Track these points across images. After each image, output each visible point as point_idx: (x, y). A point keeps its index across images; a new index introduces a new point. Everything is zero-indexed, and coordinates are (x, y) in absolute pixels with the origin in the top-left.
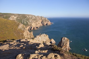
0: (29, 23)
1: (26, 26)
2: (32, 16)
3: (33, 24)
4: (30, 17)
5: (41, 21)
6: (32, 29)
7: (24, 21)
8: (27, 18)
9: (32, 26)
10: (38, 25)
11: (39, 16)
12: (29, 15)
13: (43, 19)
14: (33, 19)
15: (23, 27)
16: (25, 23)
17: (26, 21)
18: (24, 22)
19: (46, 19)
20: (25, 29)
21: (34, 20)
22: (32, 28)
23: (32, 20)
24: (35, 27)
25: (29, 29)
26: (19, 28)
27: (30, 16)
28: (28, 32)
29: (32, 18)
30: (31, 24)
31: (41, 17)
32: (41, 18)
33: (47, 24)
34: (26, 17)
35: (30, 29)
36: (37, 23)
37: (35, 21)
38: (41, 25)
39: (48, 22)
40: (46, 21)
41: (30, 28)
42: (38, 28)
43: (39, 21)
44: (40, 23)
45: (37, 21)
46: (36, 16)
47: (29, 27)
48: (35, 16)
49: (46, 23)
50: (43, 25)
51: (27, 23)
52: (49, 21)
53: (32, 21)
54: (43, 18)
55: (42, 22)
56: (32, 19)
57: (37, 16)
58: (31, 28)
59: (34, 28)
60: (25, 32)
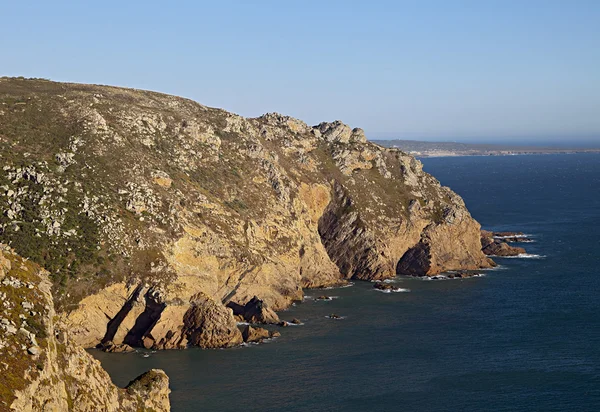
0: (113, 229)
1: (58, 282)
2: (179, 113)
3: (179, 254)
4: (146, 124)
5: (316, 200)
6: (158, 331)
7: (35, 187)
8: (90, 139)
10: (267, 269)
12: (115, 102)
13: (348, 162)
16: (54, 226)
17: (73, 201)
18: (30, 210)
20: (41, 334)
21: (199, 176)
22: (170, 320)
23: (165, 180)
24: (214, 293)
25: (113, 324)
27: (134, 120)
28: (98, 382)
29: (163, 147)
30: (154, 256)
31: (326, 129)
32: (328, 144)
34: (76, 127)
35: (136, 337)
37: (216, 209)
38: (324, 267)
39: (439, 216)
40: (400, 201)
41: (129, 323)
42: (268, 313)
43: (281, 206)
44: (305, 231)
45: (249, 207)
46: (232, 125)
47: (119, 291)
49: (412, 243)
50: (354, 263)
51: (89, 227)
52: (461, 214)
53: (166, 208)
54: (352, 145)
55: (329, 228)
56: (173, 171)
57: (263, 120)
58: (154, 310)
59: (193, 323)
60: (42, 376)
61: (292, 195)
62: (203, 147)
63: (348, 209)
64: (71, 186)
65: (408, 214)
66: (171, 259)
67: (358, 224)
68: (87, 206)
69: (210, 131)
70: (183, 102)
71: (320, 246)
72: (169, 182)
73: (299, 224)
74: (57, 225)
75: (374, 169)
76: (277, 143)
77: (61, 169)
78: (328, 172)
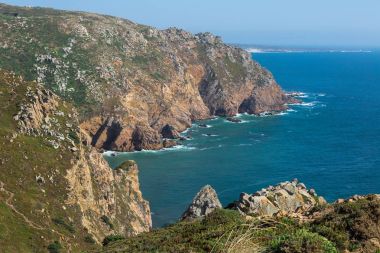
0: (93, 88)
2: (123, 28)
3: (128, 101)
5: (197, 74)
6: (118, 141)
8: (80, 40)
9: (123, 113)
11: (178, 32)
13: (213, 54)
14: (128, 52)
19: (240, 59)
22: (126, 134)
23: (119, 61)
25: (96, 138)
27: (101, 28)
29: (118, 45)
31: (202, 36)
33: (247, 106)
35: (108, 145)
36: (167, 91)
37: (146, 77)
39: (260, 83)
40: (240, 74)
41: (104, 138)
43: (180, 77)
44: (192, 90)
45: (161, 77)
47: (98, 122)
48: (145, 30)
49: (247, 97)
50: (217, 108)
51: (81, 86)
53: (121, 77)
54: (215, 45)
55: (204, 88)
56: (123, 57)
57: (169, 31)
58: (116, 131)
59: (137, 140)
60: (79, 162)
61: (185, 71)
62: (139, 44)
63: (213, 79)
64: (70, 65)
65: (244, 81)
66: (124, 104)
67: (219, 86)
68: (80, 75)
69: (141, 36)
70: (125, 21)
71: (199, 98)
72: (121, 63)
73: (189, 86)
74: (63, 85)
75: (227, 57)
76: (175, 43)
77: (65, 56)
78: (204, 59)
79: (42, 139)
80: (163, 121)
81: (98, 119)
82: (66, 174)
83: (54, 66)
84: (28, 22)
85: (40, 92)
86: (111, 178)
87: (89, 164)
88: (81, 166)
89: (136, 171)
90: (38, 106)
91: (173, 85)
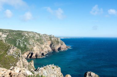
0: (28, 46)
1: (22, 51)
3: (35, 48)
5: (49, 43)
6: (33, 56)
8: (26, 36)
9: (34, 51)
10: (44, 50)
11: (46, 35)
12: (28, 32)
13: (53, 39)
14: (36, 39)
15: (17, 52)
16: (22, 45)
18: (19, 44)
19: (58, 40)
20: (20, 56)
24: (38, 52)
25: (28, 56)
26: (9, 54)
27: (30, 34)
28: (26, 61)
29: (33, 37)
30: (32, 48)
31: (50, 35)
32: (51, 37)
33: (59, 49)
34: (24, 35)
35: (30, 57)
36: (43, 46)
37: (39, 44)
39: (62, 44)
40: (58, 42)
42: (45, 54)
44: (48, 46)
45: (42, 43)
48: (39, 34)
49: (59, 47)
51: (25, 45)
52: (64, 44)
53: (34, 43)
54: (53, 37)
55: (51, 45)
56: (34, 40)
57: (44, 35)
58: (32, 54)
60: (20, 61)
61: (47, 42)
62: (38, 37)
63: (53, 44)
65: (59, 44)
67: (54, 45)
68: (25, 43)
70: (36, 33)
71: (50, 47)
75: (55, 39)
76: (45, 37)
77: (22, 40)
78: (51, 40)
79: (12, 56)
80: (42, 52)
81: (29, 52)
82: (16, 63)
83: (20, 42)
84: (16, 33)
85: (13, 47)
86: (28, 64)
87: (22, 61)
88: (20, 62)
89: (33, 62)
90: (12, 50)
91: (44, 45)
